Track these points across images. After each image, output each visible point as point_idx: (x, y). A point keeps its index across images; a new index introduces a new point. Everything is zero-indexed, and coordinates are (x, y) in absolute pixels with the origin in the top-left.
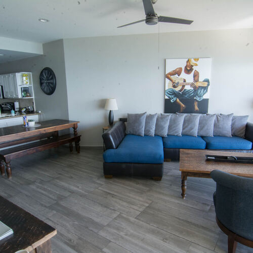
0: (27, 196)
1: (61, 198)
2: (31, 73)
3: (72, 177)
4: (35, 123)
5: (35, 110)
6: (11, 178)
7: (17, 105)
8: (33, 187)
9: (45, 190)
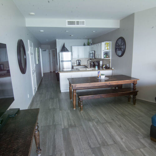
0: (84, 130)
1: (105, 144)
2: (111, 42)
3: (120, 126)
4: (105, 76)
5: (110, 67)
6: (82, 111)
7: (101, 63)
8: (91, 124)
9: (97, 130)
